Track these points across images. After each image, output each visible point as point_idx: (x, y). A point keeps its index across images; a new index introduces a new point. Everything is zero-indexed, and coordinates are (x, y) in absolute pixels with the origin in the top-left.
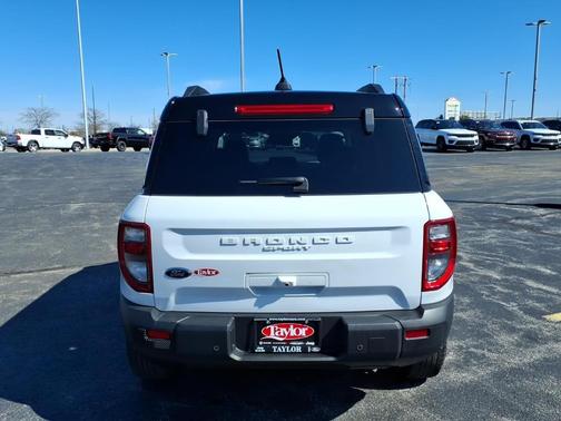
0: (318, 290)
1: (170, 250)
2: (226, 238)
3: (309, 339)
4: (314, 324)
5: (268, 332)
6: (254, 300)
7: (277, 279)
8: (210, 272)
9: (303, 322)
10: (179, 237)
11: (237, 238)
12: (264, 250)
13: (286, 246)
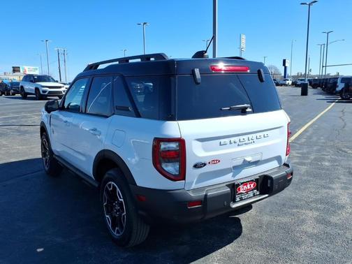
0: (256, 163)
1: (196, 152)
2: (222, 141)
3: (254, 189)
4: (257, 180)
5: (239, 190)
6: (232, 174)
7: (245, 160)
8: (216, 161)
9: (252, 181)
10: (200, 143)
11: (227, 140)
12: (238, 145)
13: (247, 142)
